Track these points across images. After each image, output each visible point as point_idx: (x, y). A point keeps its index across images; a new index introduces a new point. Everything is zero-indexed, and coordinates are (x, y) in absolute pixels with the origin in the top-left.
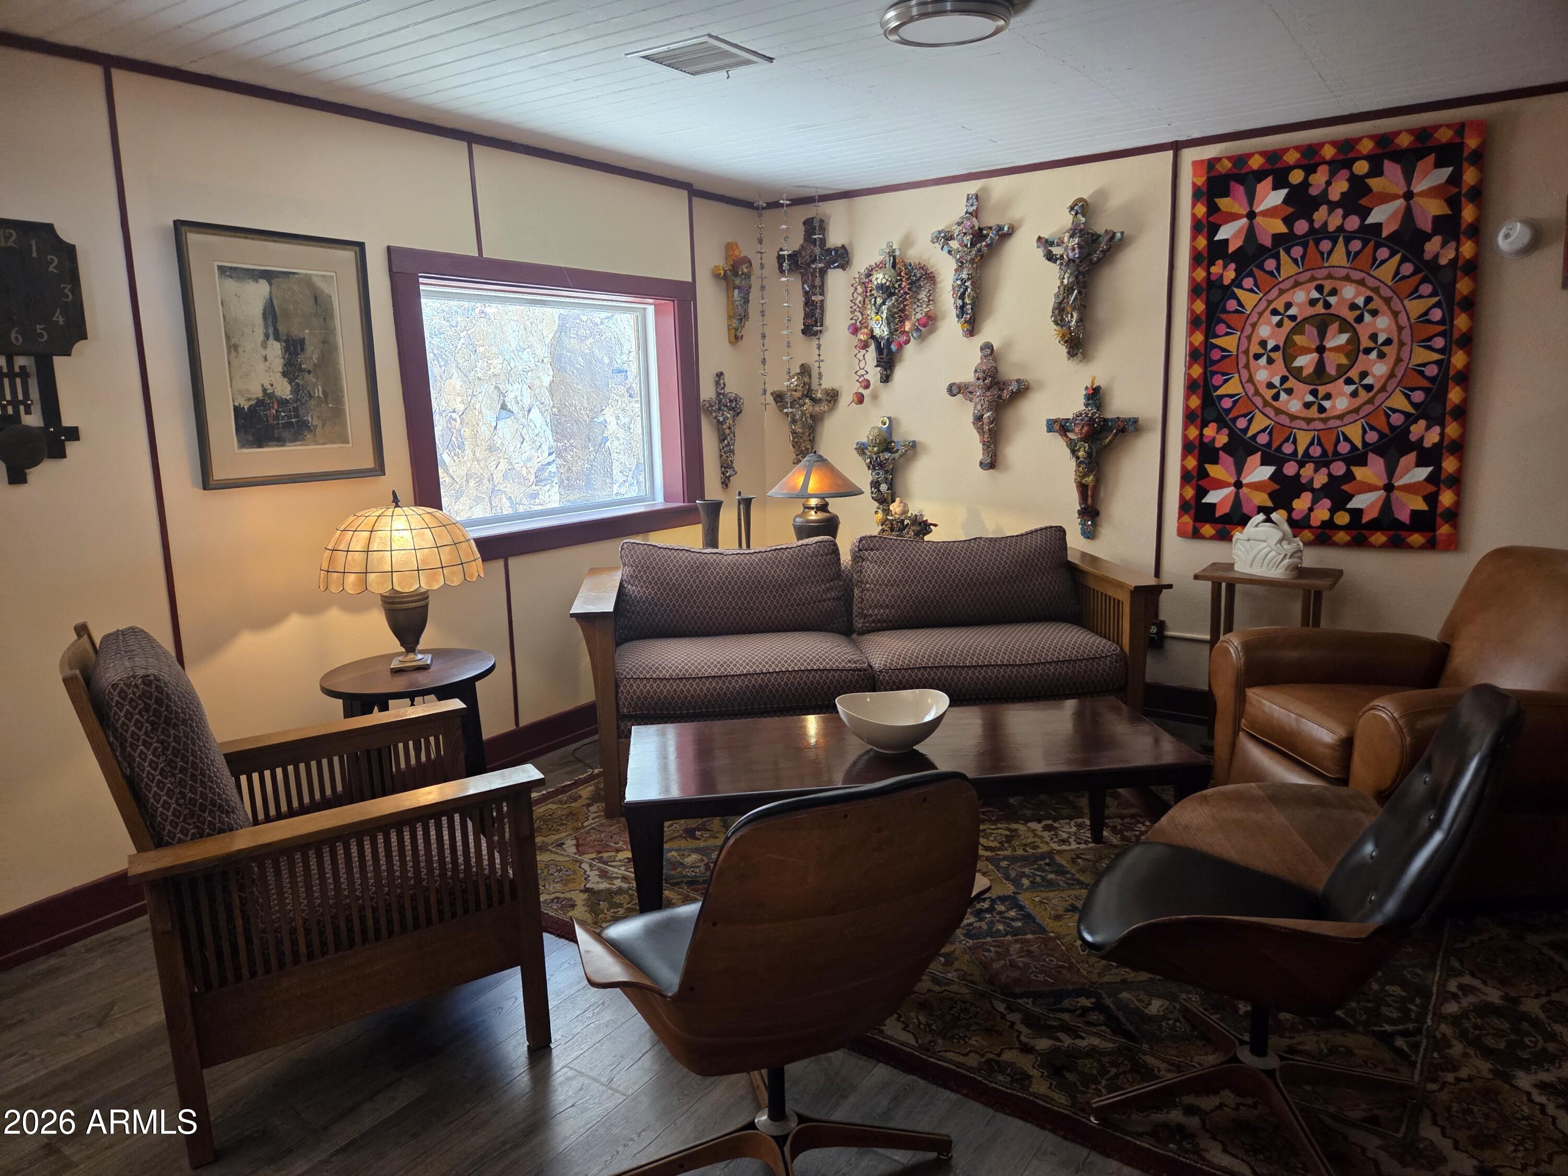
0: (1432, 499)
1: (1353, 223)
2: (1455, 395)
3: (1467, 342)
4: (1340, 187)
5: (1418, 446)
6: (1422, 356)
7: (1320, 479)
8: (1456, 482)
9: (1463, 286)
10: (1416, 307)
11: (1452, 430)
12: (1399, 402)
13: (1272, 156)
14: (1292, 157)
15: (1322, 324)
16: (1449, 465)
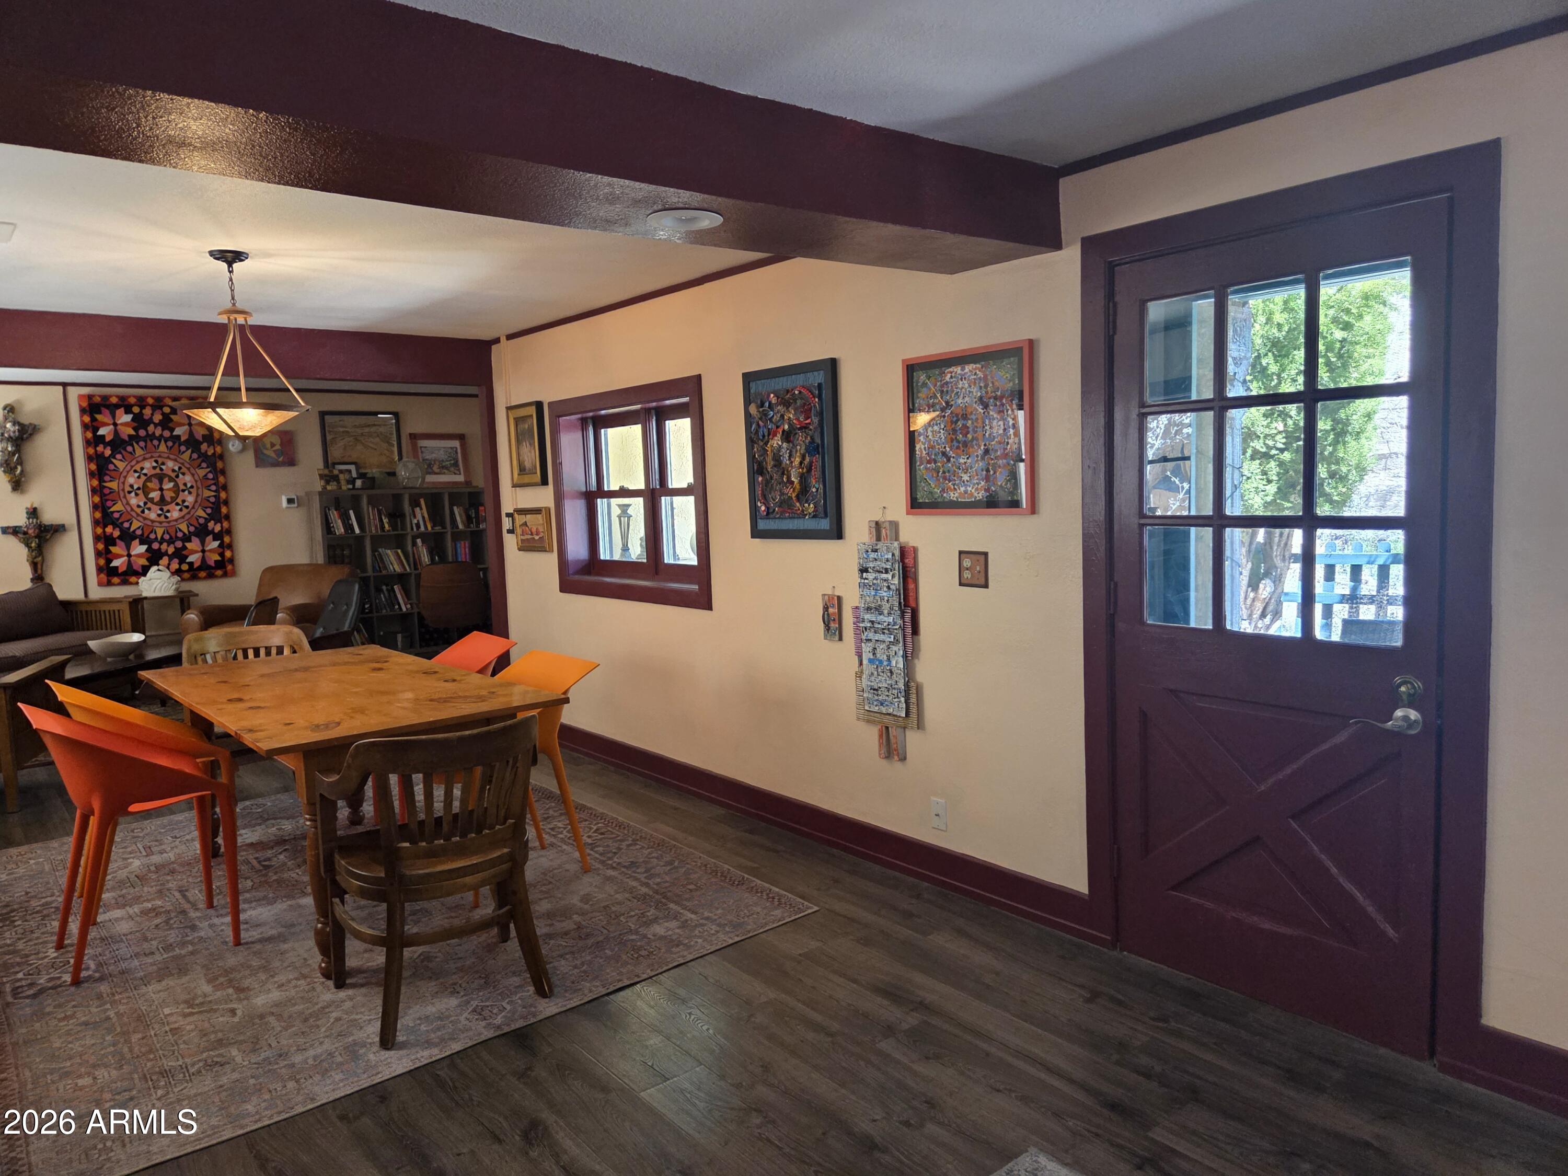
0: (222, 555)
1: (167, 434)
2: (224, 510)
3: (225, 488)
4: (157, 418)
5: (212, 532)
6: (207, 493)
7: (171, 550)
8: (230, 546)
9: (220, 465)
10: (202, 473)
11: (226, 524)
12: (201, 513)
13: (123, 399)
14: (132, 400)
15: (161, 478)
16: (227, 539)
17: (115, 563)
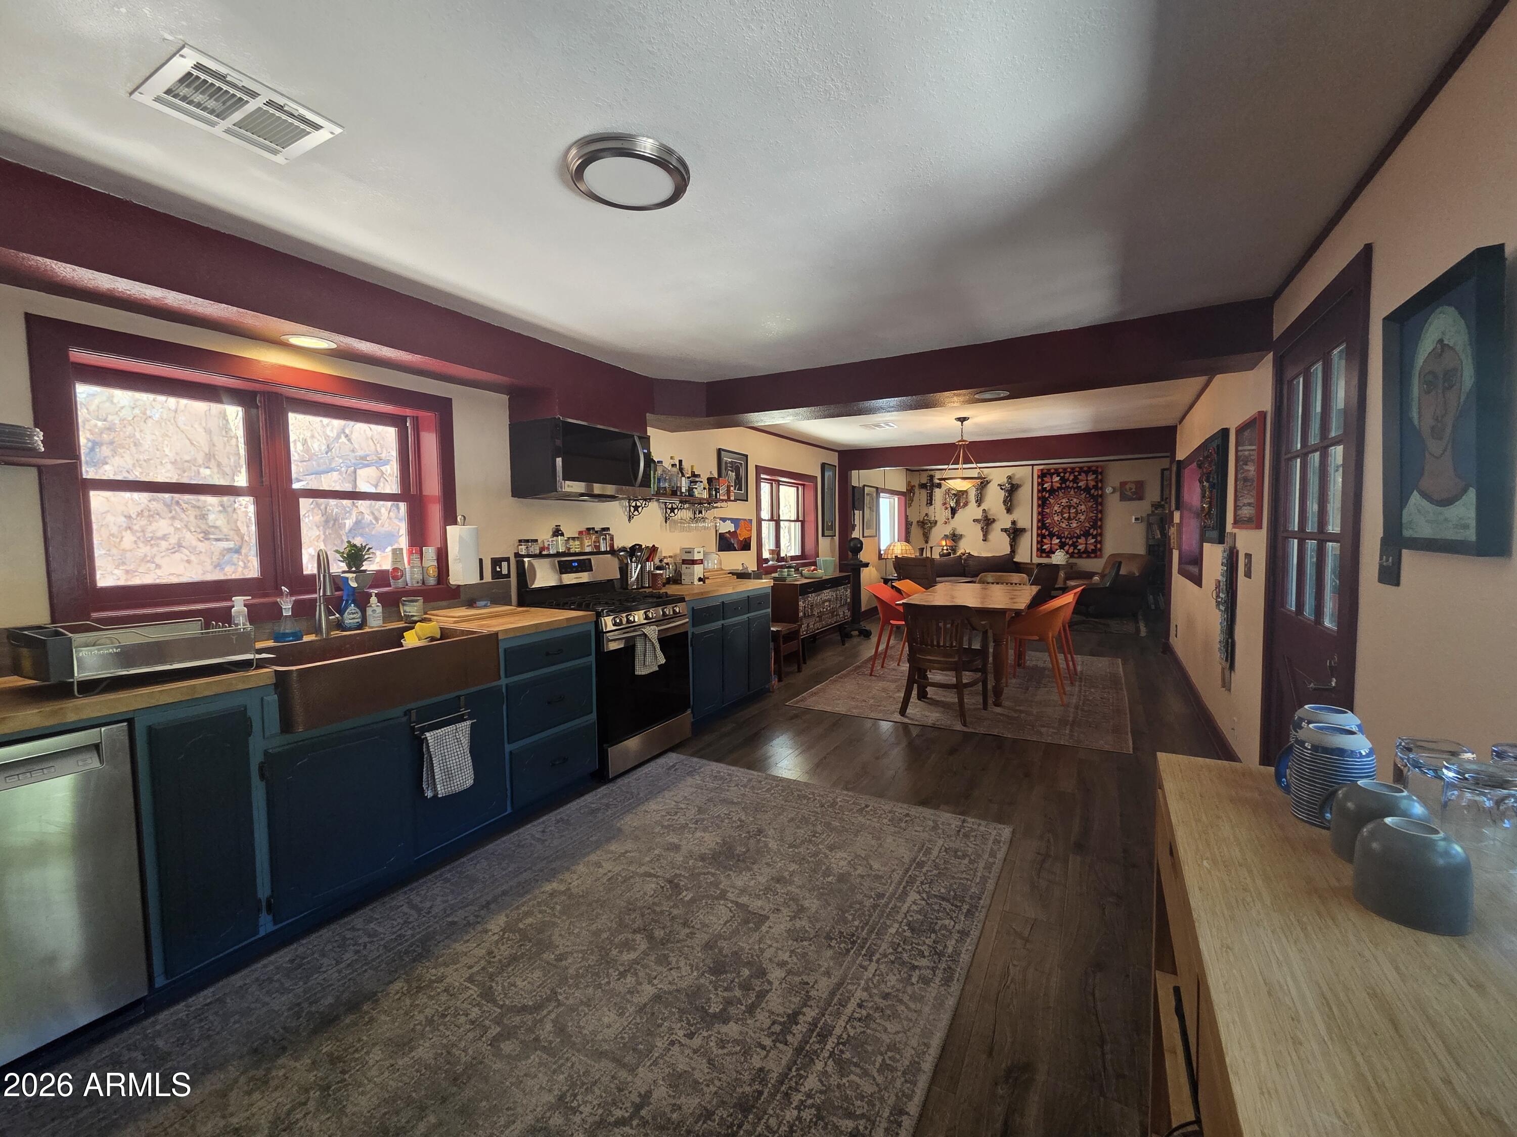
0: (1095, 546)
1: (1075, 485)
2: (1099, 523)
3: (1101, 512)
4: (1071, 478)
5: (1092, 534)
6: (1092, 515)
7: (1070, 543)
8: (1100, 542)
9: (1100, 500)
10: (1090, 504)
11: (1099, 531)
12: (1087, 525)
13: (1056, 470)
14: (1061, 470)
15: (1069, 507)
16: (1099, 538)
17: (1045, 547)
